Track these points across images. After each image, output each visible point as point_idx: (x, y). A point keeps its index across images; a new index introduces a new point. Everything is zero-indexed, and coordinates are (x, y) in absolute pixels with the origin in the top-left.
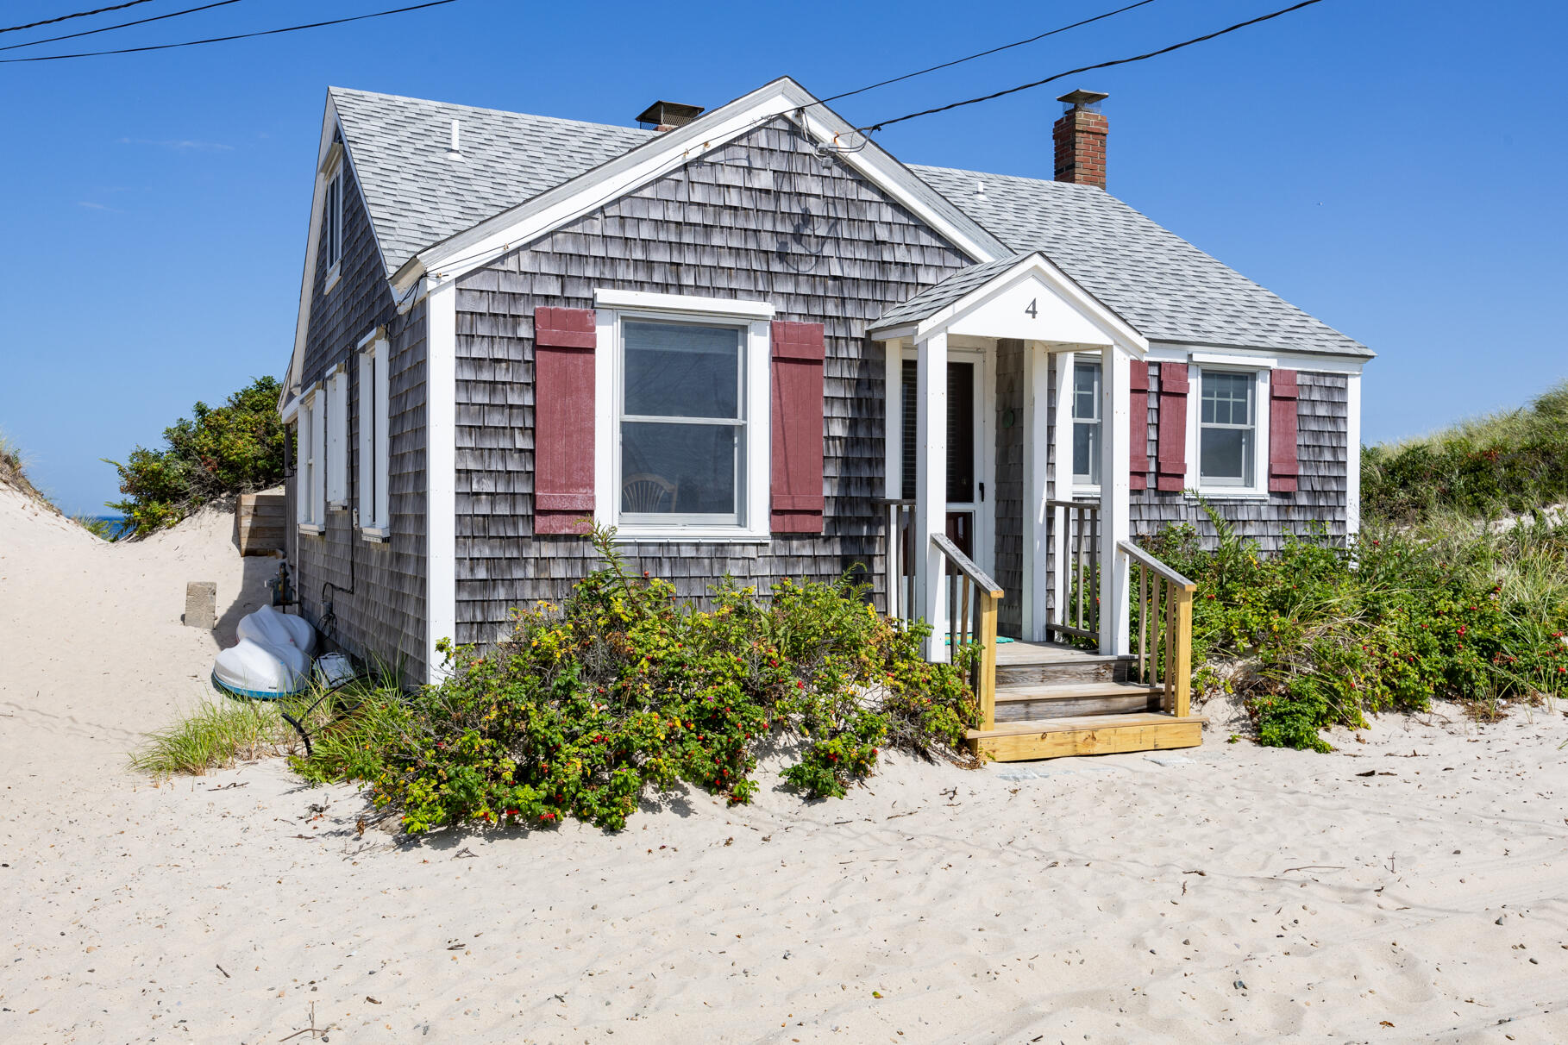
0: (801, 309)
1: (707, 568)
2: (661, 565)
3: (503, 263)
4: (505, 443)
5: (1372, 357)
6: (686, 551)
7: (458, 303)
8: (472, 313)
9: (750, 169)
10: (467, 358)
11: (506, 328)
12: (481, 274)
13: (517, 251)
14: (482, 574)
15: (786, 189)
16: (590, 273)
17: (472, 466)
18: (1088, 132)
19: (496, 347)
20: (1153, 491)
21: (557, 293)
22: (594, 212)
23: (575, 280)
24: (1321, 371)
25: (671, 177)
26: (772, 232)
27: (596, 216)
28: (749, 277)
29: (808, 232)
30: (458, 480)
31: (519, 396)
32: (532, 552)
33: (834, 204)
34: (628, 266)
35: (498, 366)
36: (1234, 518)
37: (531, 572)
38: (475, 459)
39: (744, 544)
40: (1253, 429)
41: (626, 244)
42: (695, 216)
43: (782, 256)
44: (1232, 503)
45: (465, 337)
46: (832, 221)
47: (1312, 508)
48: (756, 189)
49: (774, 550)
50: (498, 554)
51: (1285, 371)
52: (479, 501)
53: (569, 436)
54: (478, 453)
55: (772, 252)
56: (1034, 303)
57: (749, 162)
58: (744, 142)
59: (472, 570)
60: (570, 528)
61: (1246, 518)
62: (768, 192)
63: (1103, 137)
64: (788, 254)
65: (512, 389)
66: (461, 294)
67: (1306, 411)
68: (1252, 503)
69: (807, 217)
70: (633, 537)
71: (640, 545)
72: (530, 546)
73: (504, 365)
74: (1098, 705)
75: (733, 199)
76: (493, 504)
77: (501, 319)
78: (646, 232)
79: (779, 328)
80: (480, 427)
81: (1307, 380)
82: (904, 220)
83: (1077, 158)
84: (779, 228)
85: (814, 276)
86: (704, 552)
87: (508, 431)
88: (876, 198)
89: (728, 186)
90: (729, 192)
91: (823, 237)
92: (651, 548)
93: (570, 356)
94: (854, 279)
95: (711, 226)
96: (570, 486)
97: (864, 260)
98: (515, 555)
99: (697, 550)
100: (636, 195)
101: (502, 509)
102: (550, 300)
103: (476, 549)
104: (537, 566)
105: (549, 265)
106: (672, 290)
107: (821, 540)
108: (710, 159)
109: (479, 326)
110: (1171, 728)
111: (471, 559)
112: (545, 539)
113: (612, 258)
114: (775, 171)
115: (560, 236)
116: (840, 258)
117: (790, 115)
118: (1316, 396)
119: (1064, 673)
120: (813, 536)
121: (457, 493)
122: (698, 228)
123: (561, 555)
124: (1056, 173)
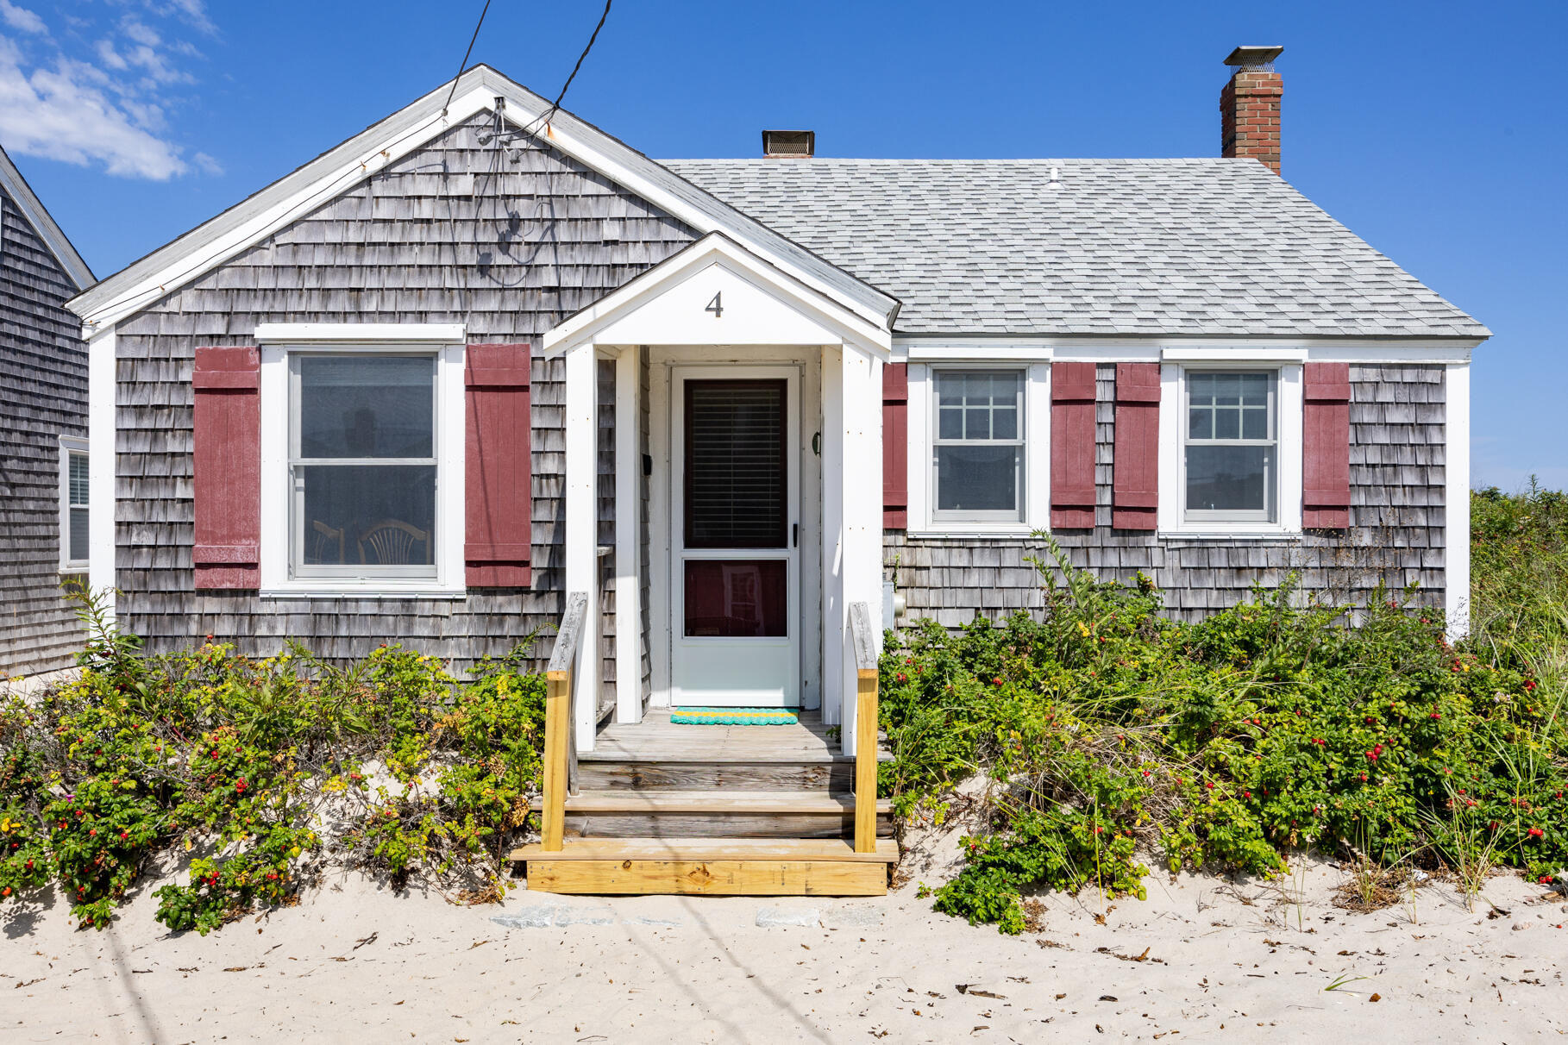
0: (507, 328)
1: (391, 627)
2: (337, 623)
3: (165, 305)
4: (164, 493)
5: (1486, 338)
6: (366, 607)
7: (118, 349)
8: (133, 359)
9: (446, 175)
10: (128, 406)
11: (168, 372)
12: (142, 318)
13: (178, 290)
14: (142, 630)
15: (489, 192)
16: (257, 307)
17: (131, 517)
18: (1253, 96)
19: (157, 392)
20: (1108, 531)
21: (222, 331)
22: (263, 241)
23: (243, 316)
24: (1393, 361)
25: (352, 194)
26: (472, 243)
27: (266, 246)
28: (443, 297)
29: (516, 239)
30: (119, 532)
31: (181, 443)
32: (197, 606)
33: (551, 204)
34: (301, 296)
35: (159, 412)
36: (1243, 564)
37: (194, 629)
38: (136, 510)
39: (435, 600)
40: (1276, 445)
41: (300, 273)
42: (379, 234)
43: (484, 269)
44: (1238, 544)
45: (126, 383)
46: (548, 224)
47: (1382, 551)
48: (453, 197)
49: (471, 607)
50: (159, 610)
51: (1328, 364)
52: (139, 554)
53: (232, 483)
54: (138, 504)
55: (472, 266)
56: (718, 297)
57: (445, 167)
58: (439, 146)
59: (132, 626)
60: (231, 582)
61: (1264, 564)
62: (468, 198)
63: (1277, 99)
64: (492, 266)
65: (174, 436)
66: (122, 340)
67: (1368, 416)
68: (1272, 544)
69: (515, 222)
70: (302, 592)
71: (313, 600)
72: (194, 601)
73: (166, 411)
74: (762, 824)
75: (426, 210)
76: (154, 558)
77: (163, 363)
78: (320, 258)
79: (477, 353)
80: (141, 478)
81: (1372, 375)
82: (642, 213)
83: (1238, 129)
84: (481, 239)
85: (523, 289)
86: (388, 608)
87: (170, 481)
88: (605, 190)
89: (419, 197)
90: (420, 203)
91: (535, 243)
92: (326, 604)
93: (231, 398)
94: (575, 288)
95: (399, 244)
96: (233, 536)
97: (588, 266)
98: (177, 611)
99: (380, 606)
100: (311, 218)
101: (163, 563)
102: (215, 340)
103: (136, 604)
104: (201, 622)
105: (214, 302)
106: (353, 317)
107: (532, 595)
108: (398, 169)
109: (140, 372)
110: (833, 868)
111: (132, 615)
112: (210, 595)
113: (284, 290)
114: (476, 174)
115: (226, 271)
116: (557, 266)
117: (492, 106)
118: (1386, 395)
119: (751, 775)
120: (523, 591)
121: (117, 547)
122: (383, 248)
123: (225, 611)
124: (1223, 150)
